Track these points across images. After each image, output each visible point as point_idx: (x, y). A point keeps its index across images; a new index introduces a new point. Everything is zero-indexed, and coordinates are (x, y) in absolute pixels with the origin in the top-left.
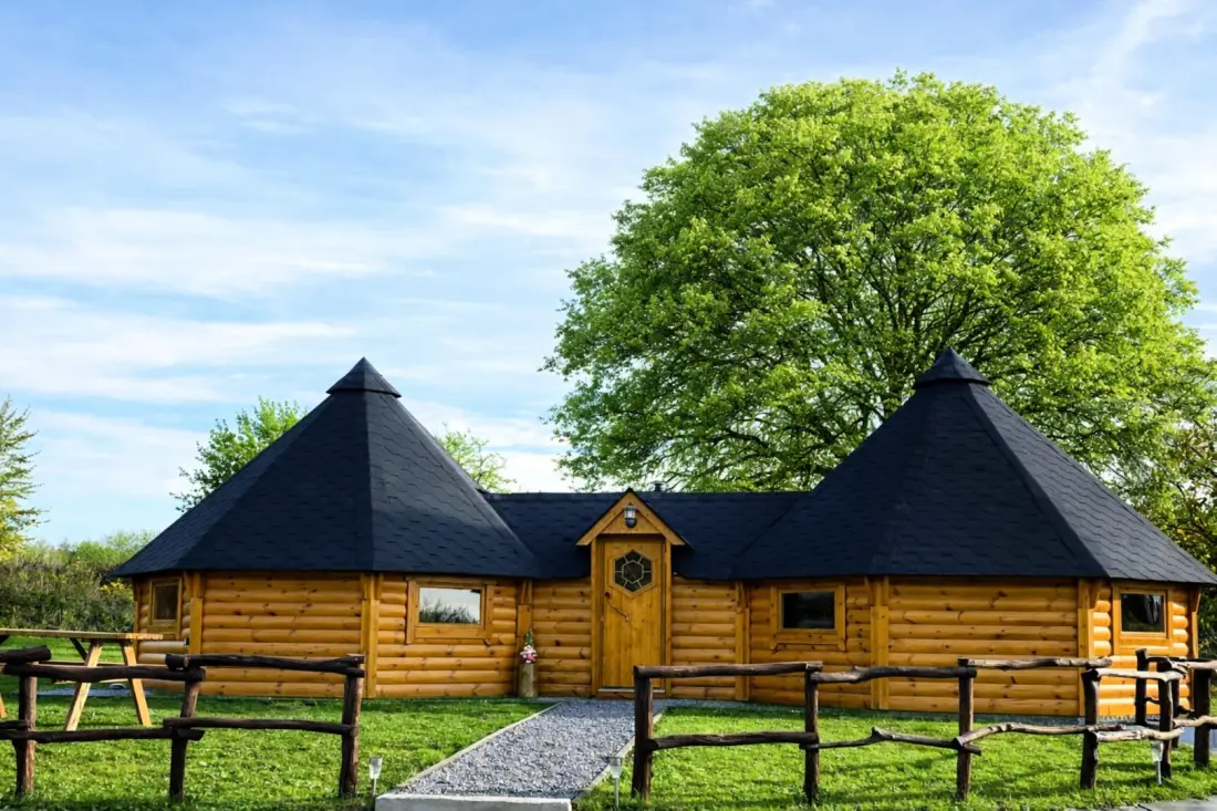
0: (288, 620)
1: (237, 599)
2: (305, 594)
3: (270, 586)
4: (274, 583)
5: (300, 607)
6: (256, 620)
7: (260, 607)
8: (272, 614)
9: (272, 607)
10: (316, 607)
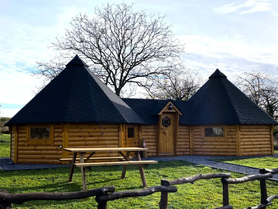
0: (97, 138)
1: (80, 132)
2: (102, 130)
3: (90, 127)
4: (92, 126)
5: (100, 134)
6: (86, 138)
7: (87, 134)
8: (91, 136)
9: (91, 134)
10: (105, 134)
